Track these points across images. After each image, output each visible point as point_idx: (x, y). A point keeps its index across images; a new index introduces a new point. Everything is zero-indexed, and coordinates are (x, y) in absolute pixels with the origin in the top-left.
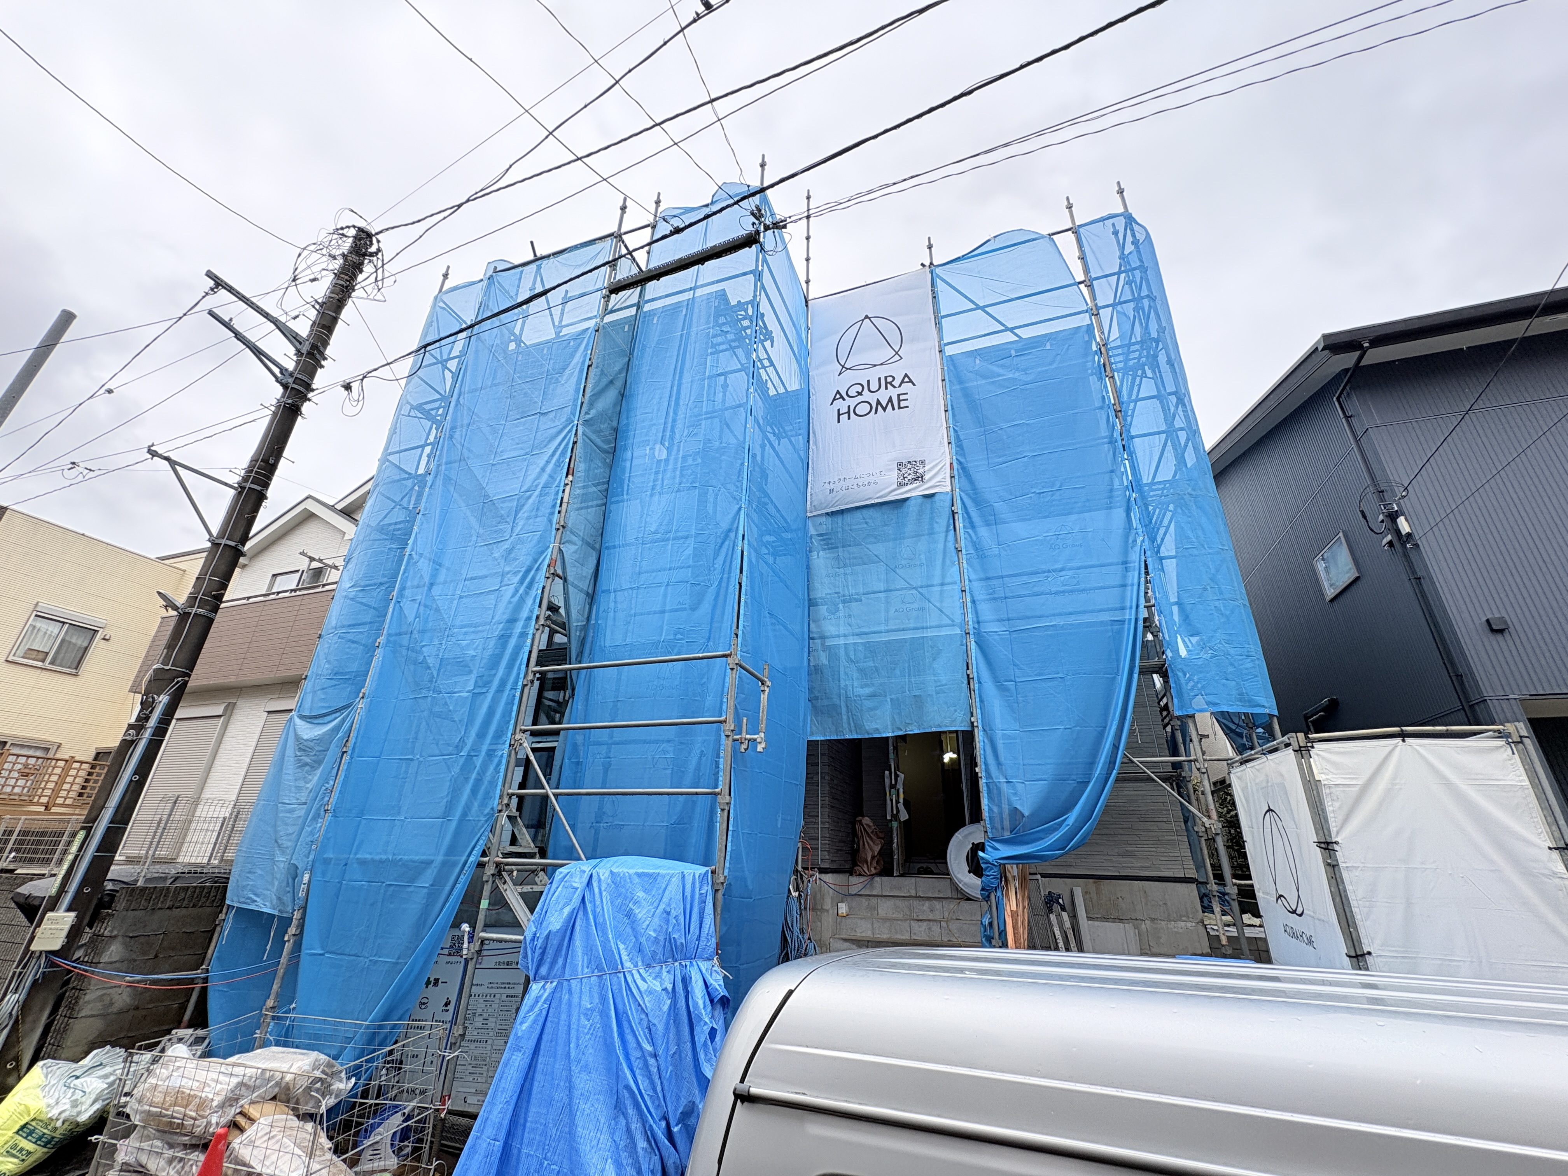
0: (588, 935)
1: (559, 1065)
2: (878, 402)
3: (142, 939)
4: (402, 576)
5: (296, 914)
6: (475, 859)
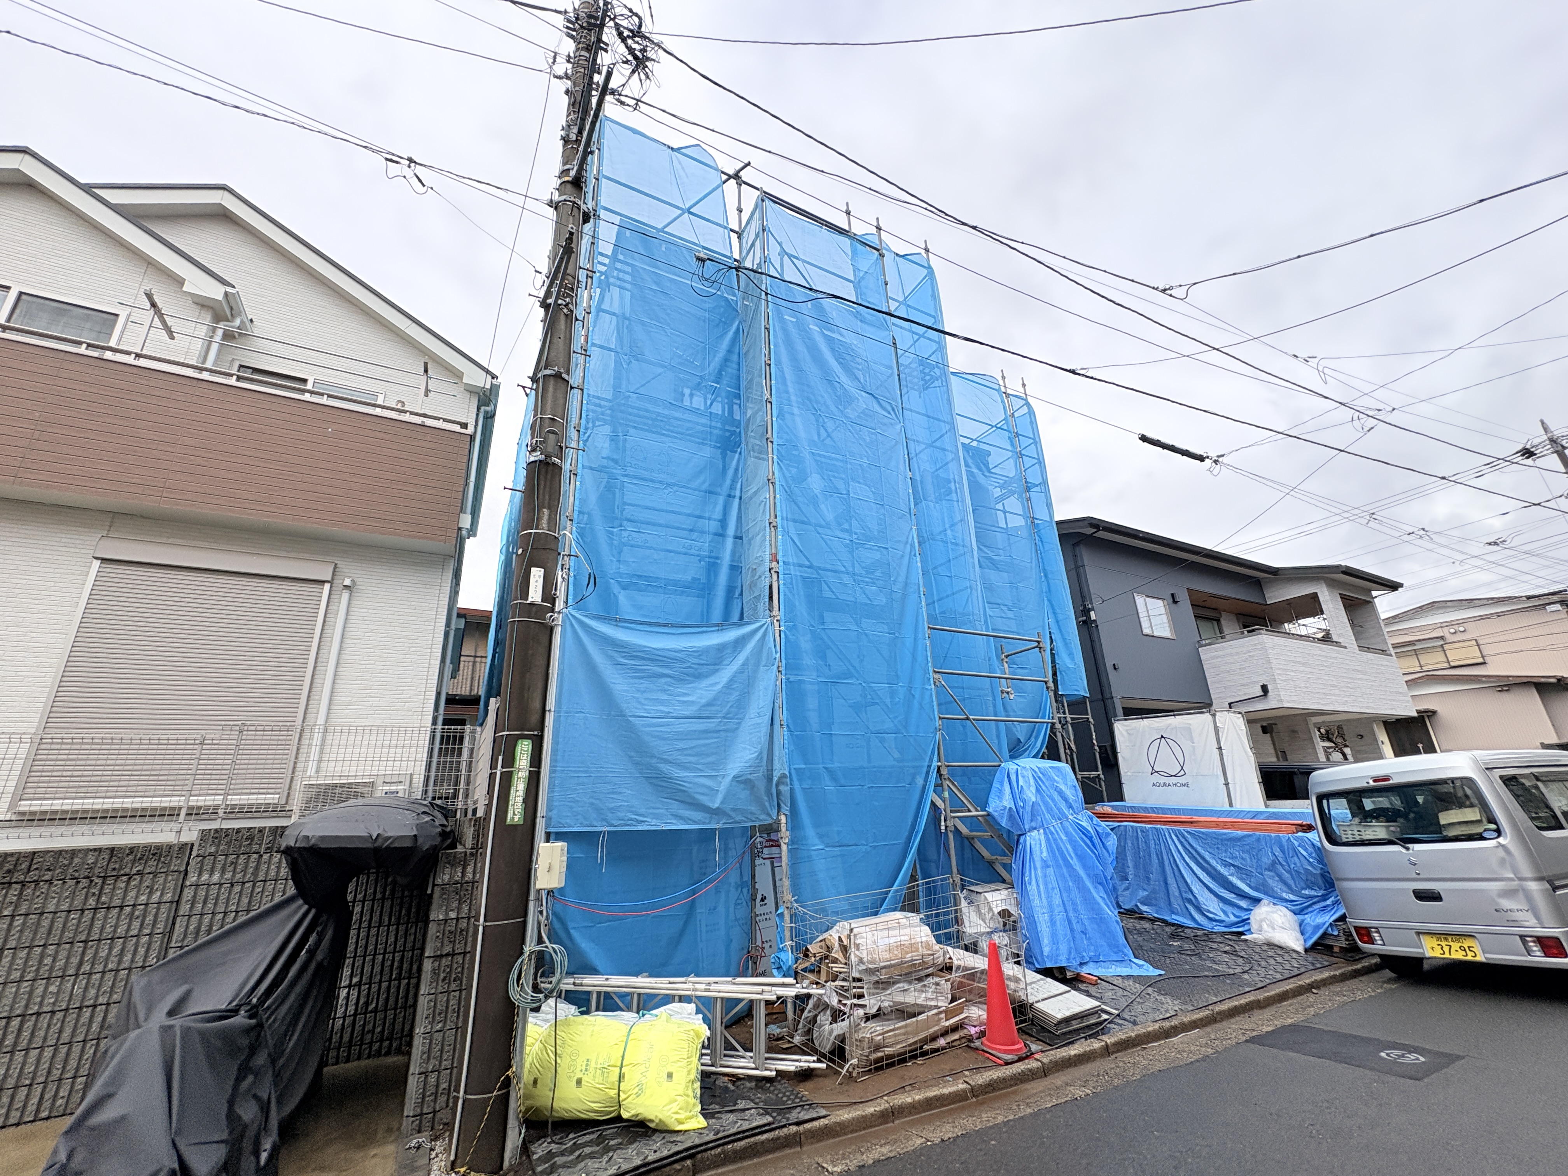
4: (775, 503)
5: (783, 819)
6: (935, 764)
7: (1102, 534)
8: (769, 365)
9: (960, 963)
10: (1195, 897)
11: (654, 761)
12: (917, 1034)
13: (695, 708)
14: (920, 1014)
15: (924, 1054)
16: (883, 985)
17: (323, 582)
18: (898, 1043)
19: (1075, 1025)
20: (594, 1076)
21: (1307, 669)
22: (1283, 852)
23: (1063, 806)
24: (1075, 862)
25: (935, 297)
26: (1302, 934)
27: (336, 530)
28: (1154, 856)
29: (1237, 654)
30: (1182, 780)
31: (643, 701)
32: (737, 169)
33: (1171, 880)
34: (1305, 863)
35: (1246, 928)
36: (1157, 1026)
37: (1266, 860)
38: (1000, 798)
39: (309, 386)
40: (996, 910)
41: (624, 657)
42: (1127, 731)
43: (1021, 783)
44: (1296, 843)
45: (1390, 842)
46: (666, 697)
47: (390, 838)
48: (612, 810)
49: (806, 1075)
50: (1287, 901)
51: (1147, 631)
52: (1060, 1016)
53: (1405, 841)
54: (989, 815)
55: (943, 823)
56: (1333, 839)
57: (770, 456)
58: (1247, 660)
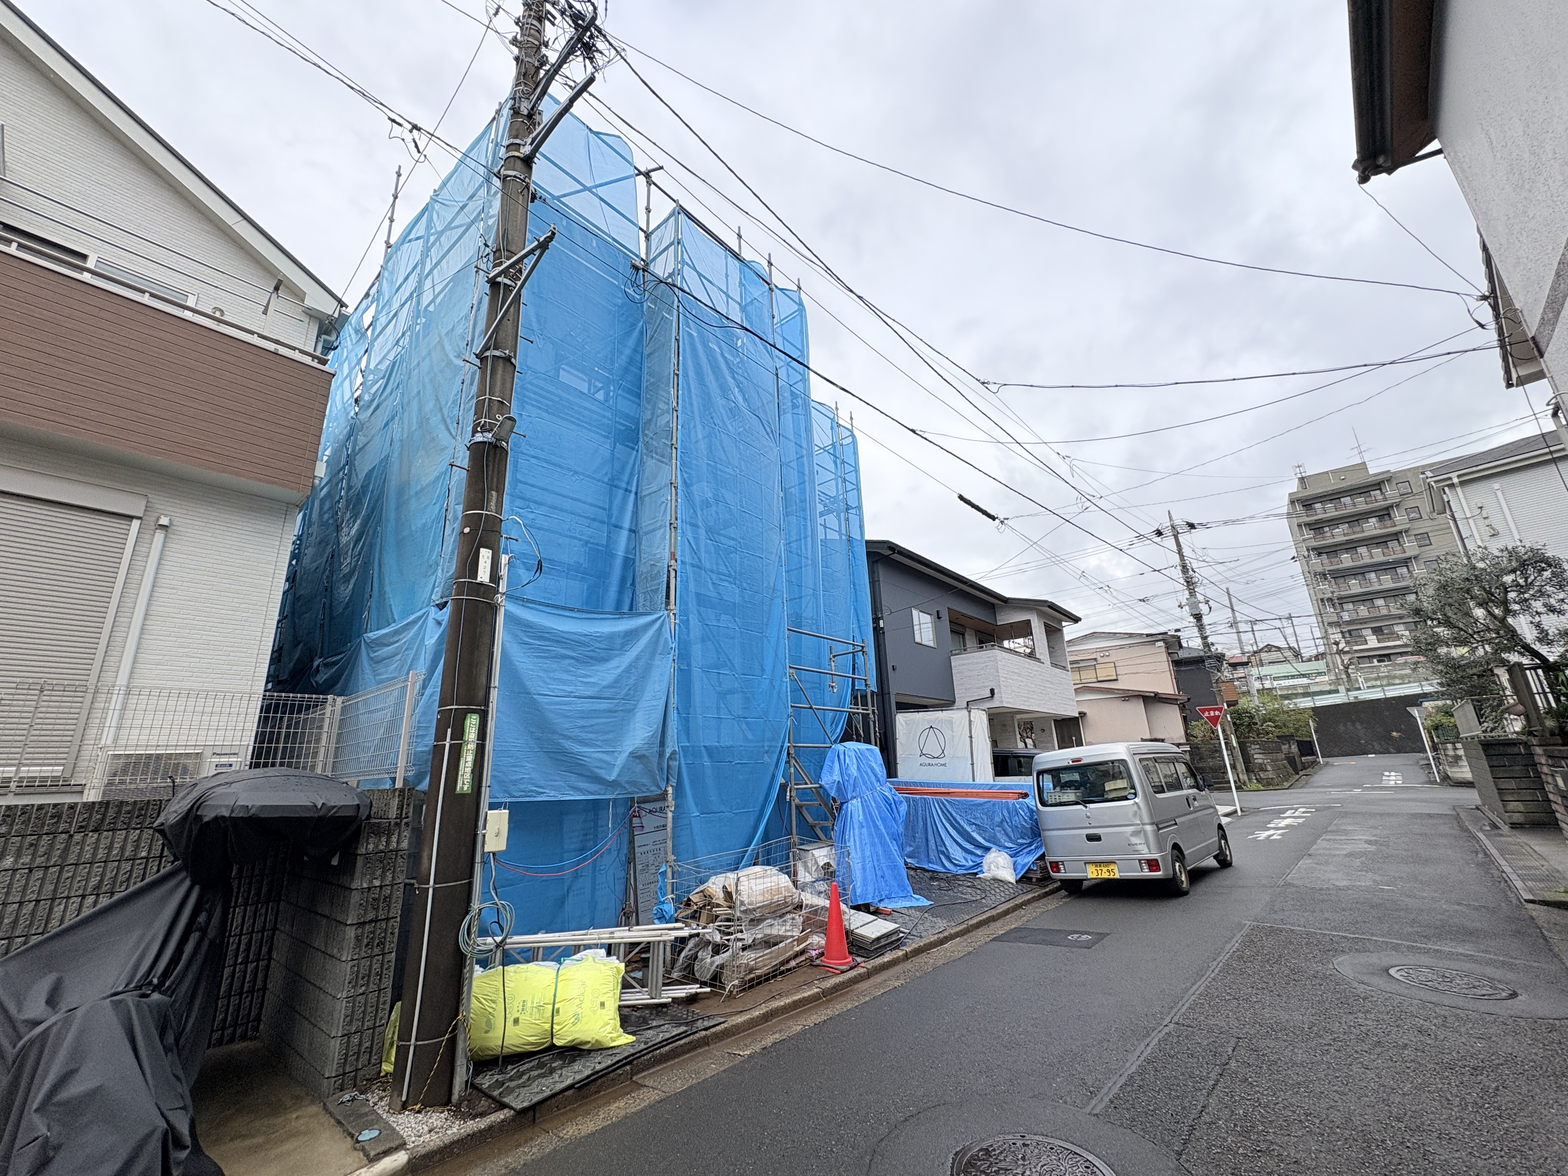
4: (676, 506)
5: (670, 790)
6: (787, 744)
7: (896, 557)
8: (678, 375)
9: (807, 902)
10: (947, 849)
11: (555, 737)
12: (777, 958)
13: (596, 689)
14: (781, 942)
15: (782, 973)
16: (755, 922)
17: (131, 518)
18: (765, 966)
19: (883, 942)
20: (531, 1014)
21: (1020, 678)
22: (1009, 813)
23: (873, 779)
24: (879, 823)
25: (803, 333)
26: (1015, 870)
27: (158, 460)
28: (920, 820)
29: (977, 663)
30: (942, 761)
31: (548, 681)
32: (649, 168)
33: (931, 837)
34: (1022, 819)
35: (979, 869)
36: (936, 937)
37: (997, 819)
38: (831, 773)
39: (90, 264)
40: (821, 864)
41: (528, 636)
42: (905, 722)
43: (847, 761)
44: (1018, 806)
45: (1077, 803)
46: (570, 678)
47: (335, 807)
48: (514, 782)
49: (692, 999)
50: (1007, 848)
51: (918, 639)
52: (874, 936)
53: (1085, 802)
54: (821, 787)
55: (788, 794)
56: (1043, 803)
57: (674, 461)
58: (983, 669)
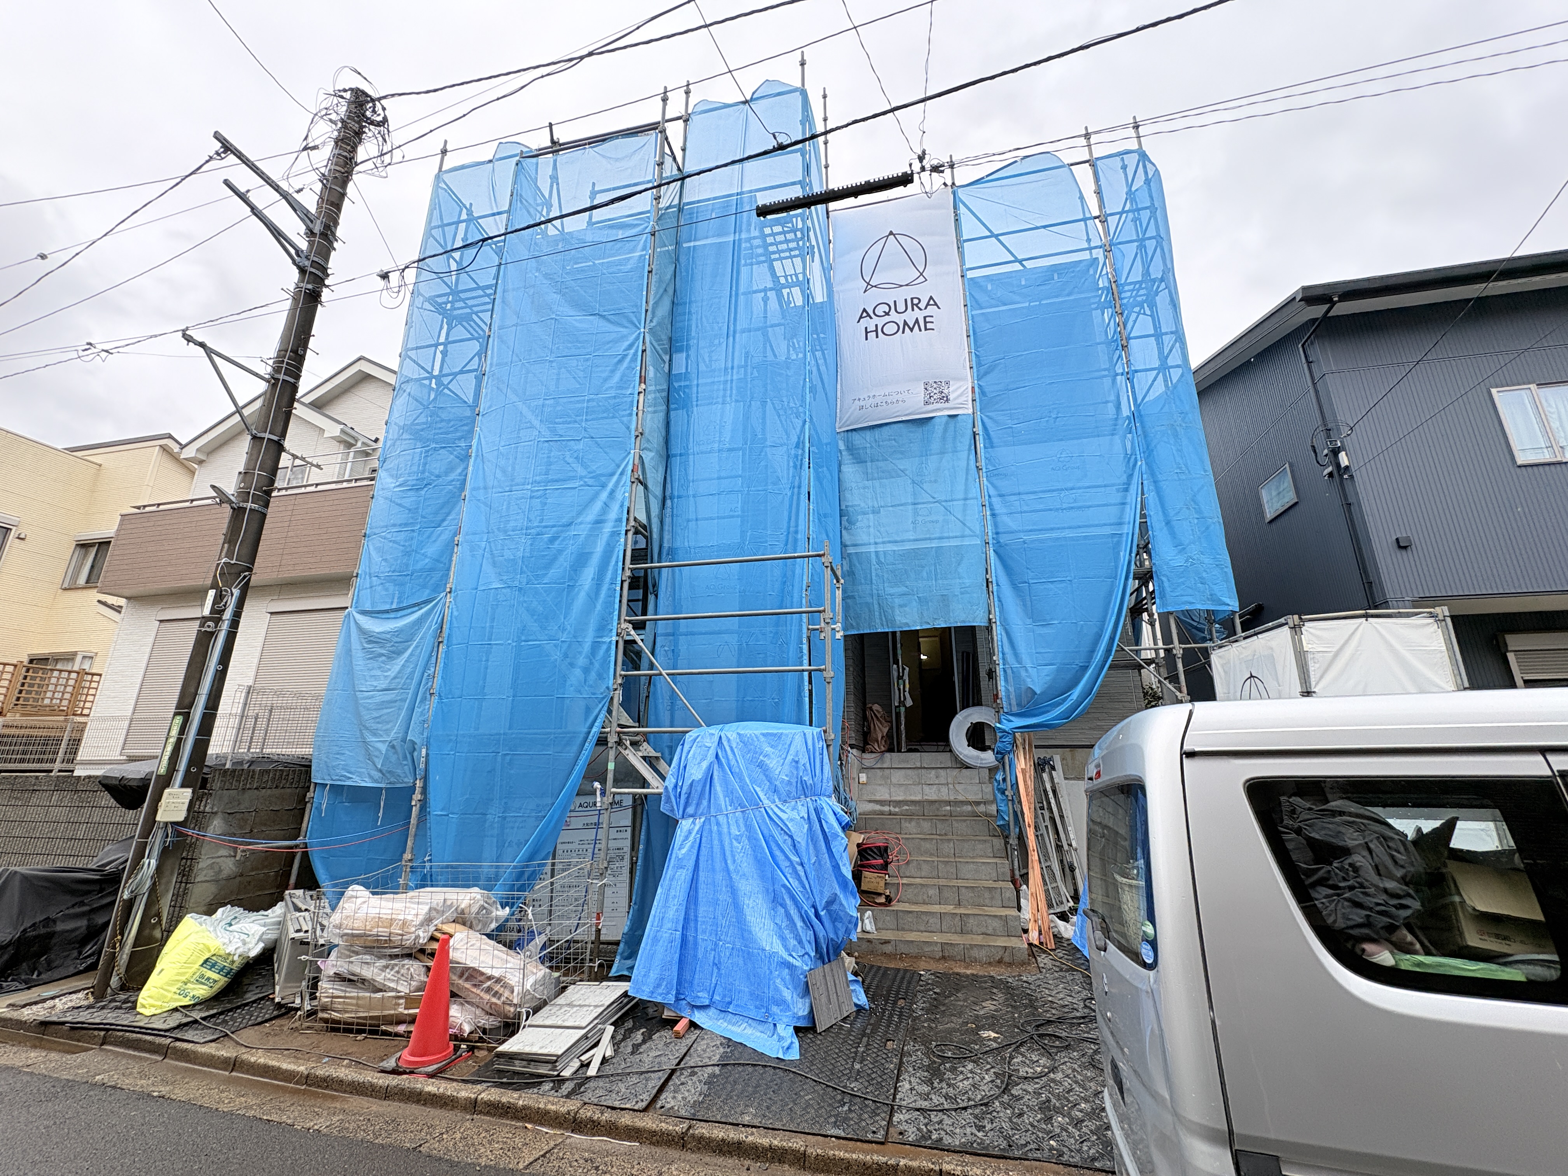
0: (725, 782)
1: (720, 876)
2: (905, 323)
3: (238, 816)
4: (467, 477)
5: (418, 783)
6: (597, 730)
8: (489, 336)
13: (388, 681)
31: (367, 678)
41: (367, 642)
42: (1222, 660)
46: (379, 673)
48: (334, 767)
51: (1533, 458)
57: (476, 429)
